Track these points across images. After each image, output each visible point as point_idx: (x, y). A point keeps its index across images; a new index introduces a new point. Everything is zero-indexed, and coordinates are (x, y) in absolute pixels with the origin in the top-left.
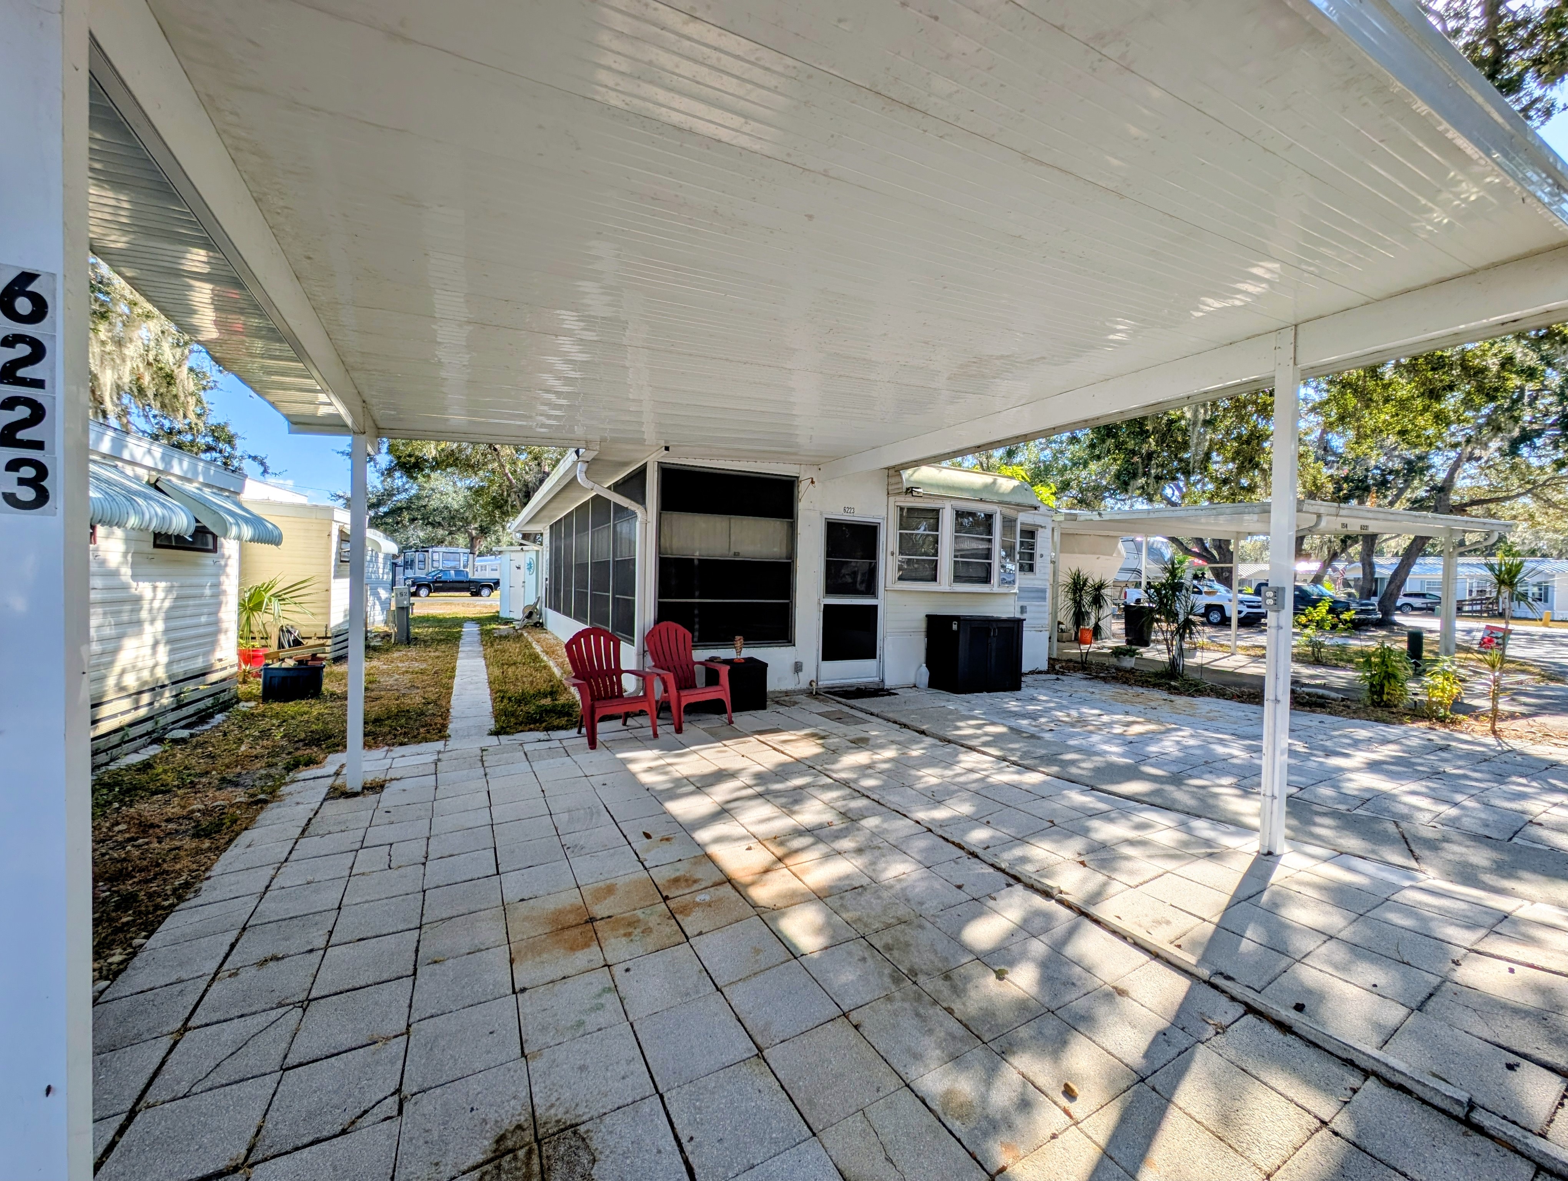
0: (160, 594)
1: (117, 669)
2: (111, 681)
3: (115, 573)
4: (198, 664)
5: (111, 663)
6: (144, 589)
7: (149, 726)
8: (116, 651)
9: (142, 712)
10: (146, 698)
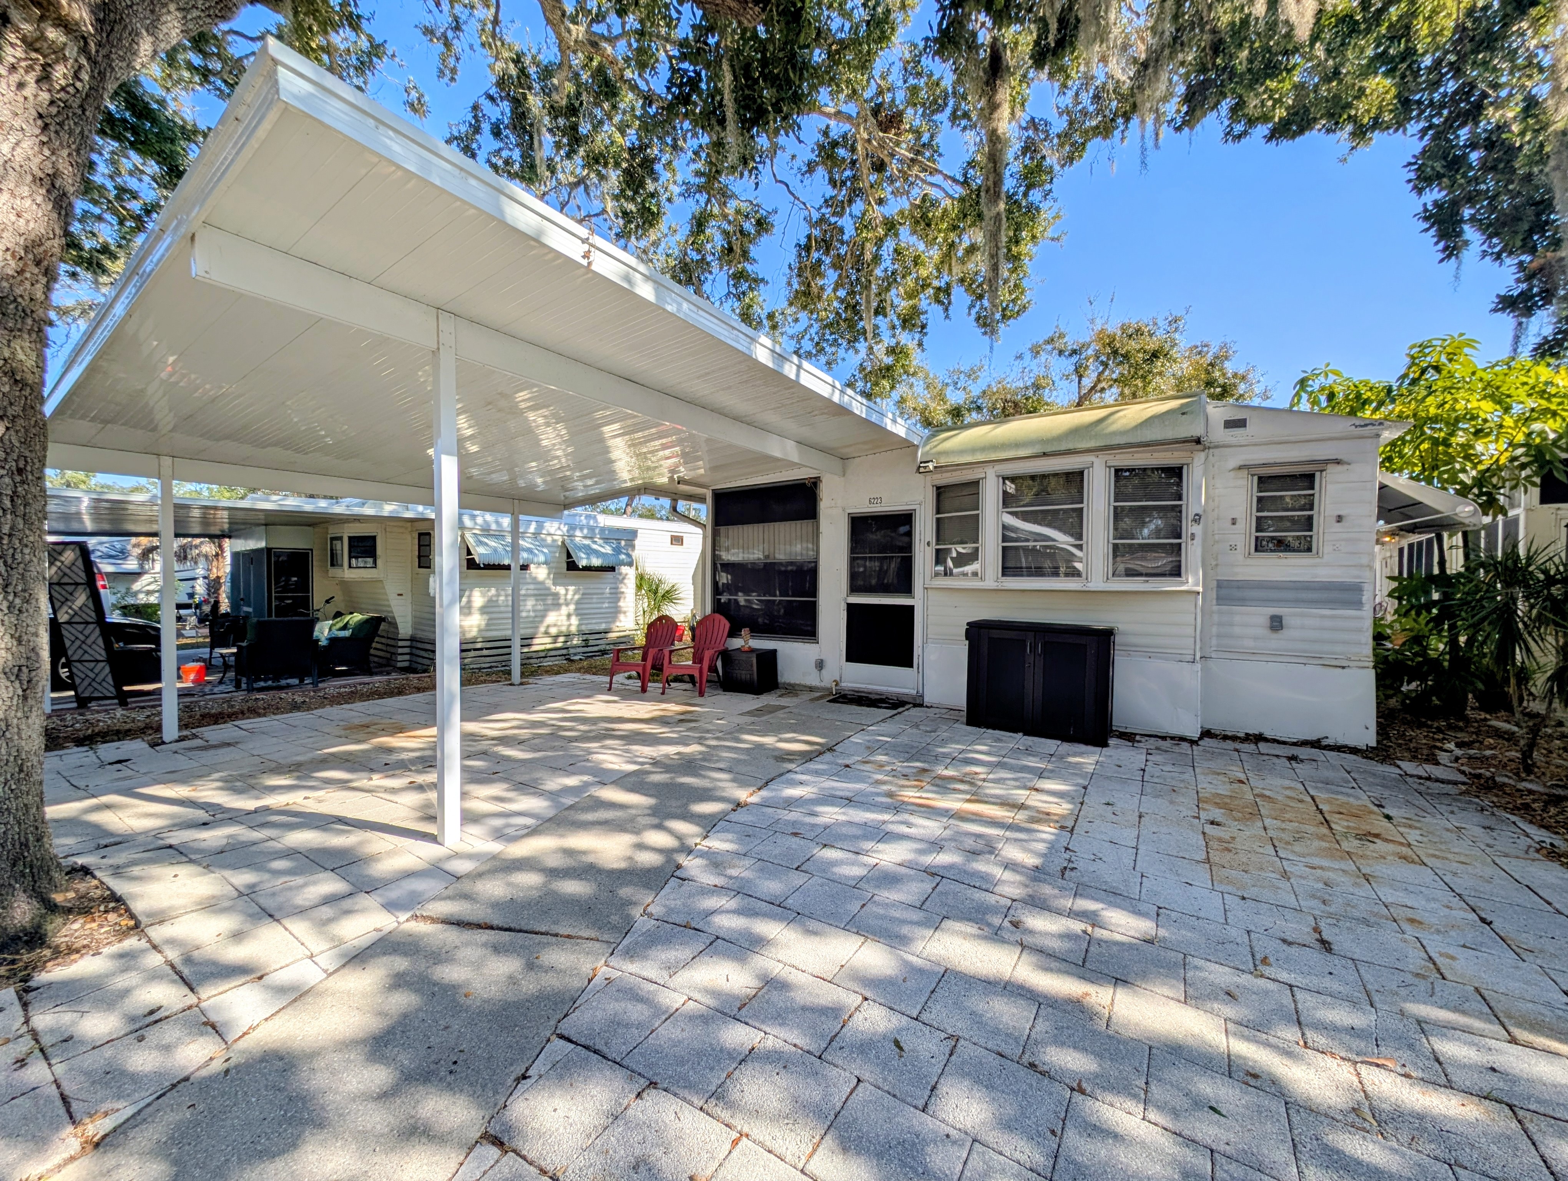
0: (571, 593)
1: (545, 624)
2: (542, 629)
3: (542, 583)
4: (603, 627)
5: (541, 622)
6: (561, 590)
7: (564, 652)
8: (544, 617)
9: (559, 645)
10: (562, 639)
